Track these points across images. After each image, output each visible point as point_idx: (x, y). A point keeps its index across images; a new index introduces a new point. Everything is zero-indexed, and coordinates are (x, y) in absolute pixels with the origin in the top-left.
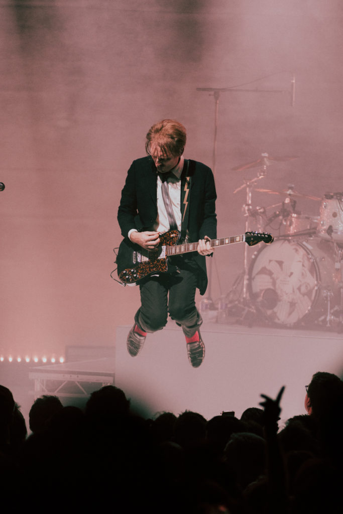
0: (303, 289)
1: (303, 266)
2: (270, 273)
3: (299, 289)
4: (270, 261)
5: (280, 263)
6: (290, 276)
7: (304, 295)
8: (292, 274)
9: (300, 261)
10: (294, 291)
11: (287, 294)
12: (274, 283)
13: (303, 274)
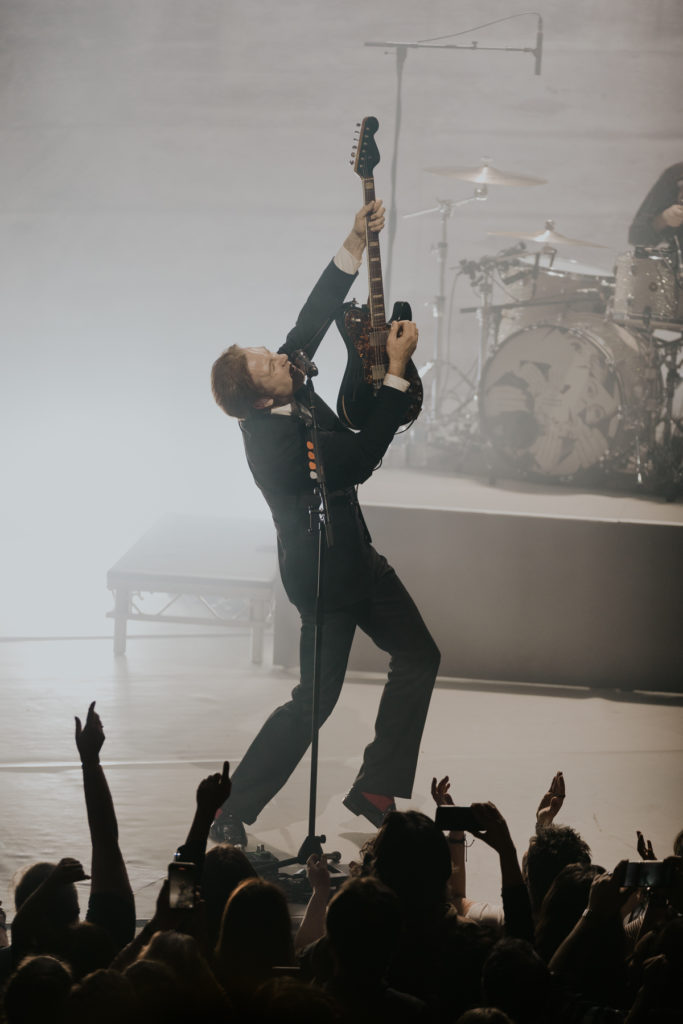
0: (591, 416)
1: (591, 375)
2: (522, 385)
3: (582, 415)
4: (523, 363)
5: (544, 368)
6: (563, 392)
7: (591, 426)
8: (567, 388)
9: (585, 367)
10: (570, 418)
11: (557, 423)
12: (530, 402)
13: (590, 390)
